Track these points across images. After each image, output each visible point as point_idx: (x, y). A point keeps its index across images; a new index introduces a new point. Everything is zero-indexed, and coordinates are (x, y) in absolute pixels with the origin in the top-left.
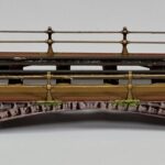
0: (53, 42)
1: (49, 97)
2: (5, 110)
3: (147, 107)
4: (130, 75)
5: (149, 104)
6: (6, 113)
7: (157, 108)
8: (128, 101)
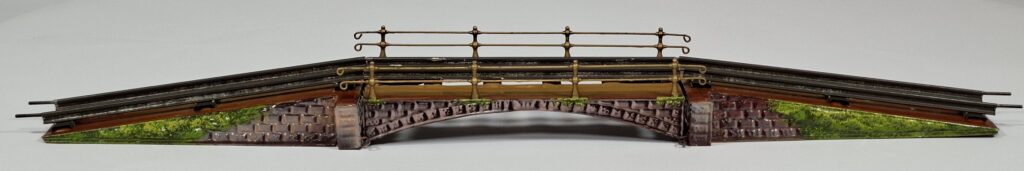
0: (479, 45)
1: (476, 95)
2: (421, 111)
3: (598, 107)
4: (575, 66)
5: (600, 102)
6: (421, 114)
7: (610, 109)
8: (574, 99)
